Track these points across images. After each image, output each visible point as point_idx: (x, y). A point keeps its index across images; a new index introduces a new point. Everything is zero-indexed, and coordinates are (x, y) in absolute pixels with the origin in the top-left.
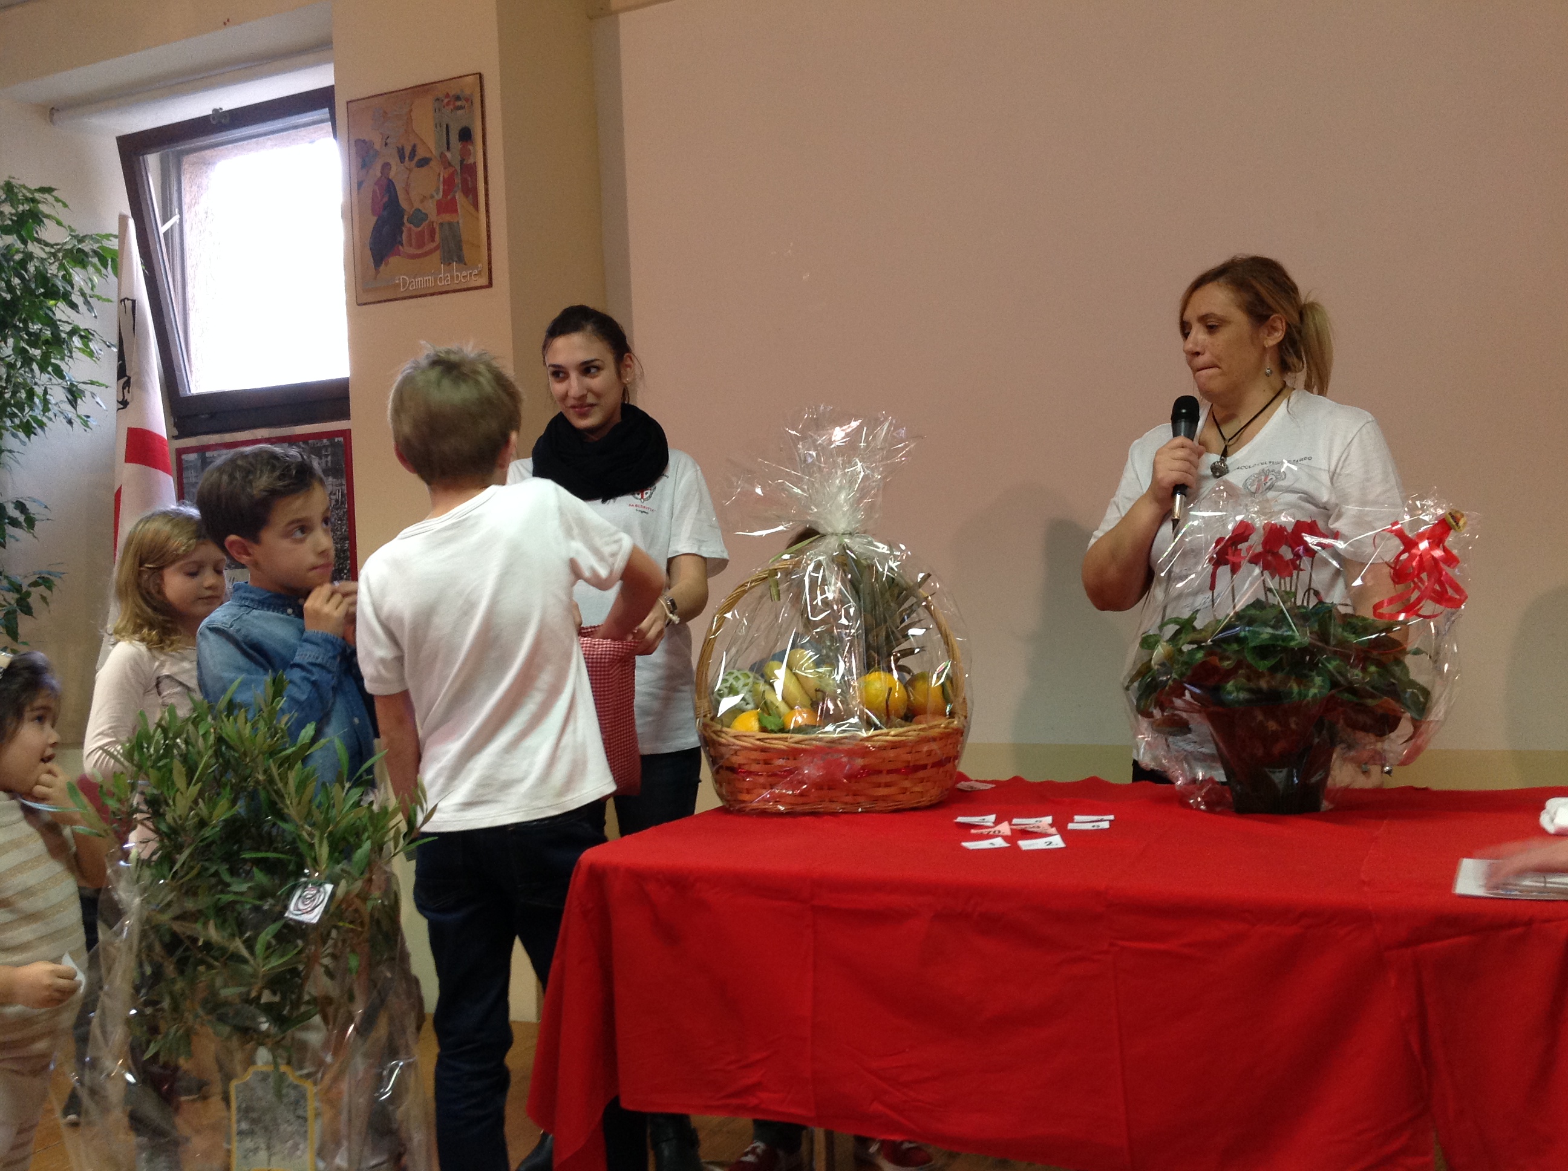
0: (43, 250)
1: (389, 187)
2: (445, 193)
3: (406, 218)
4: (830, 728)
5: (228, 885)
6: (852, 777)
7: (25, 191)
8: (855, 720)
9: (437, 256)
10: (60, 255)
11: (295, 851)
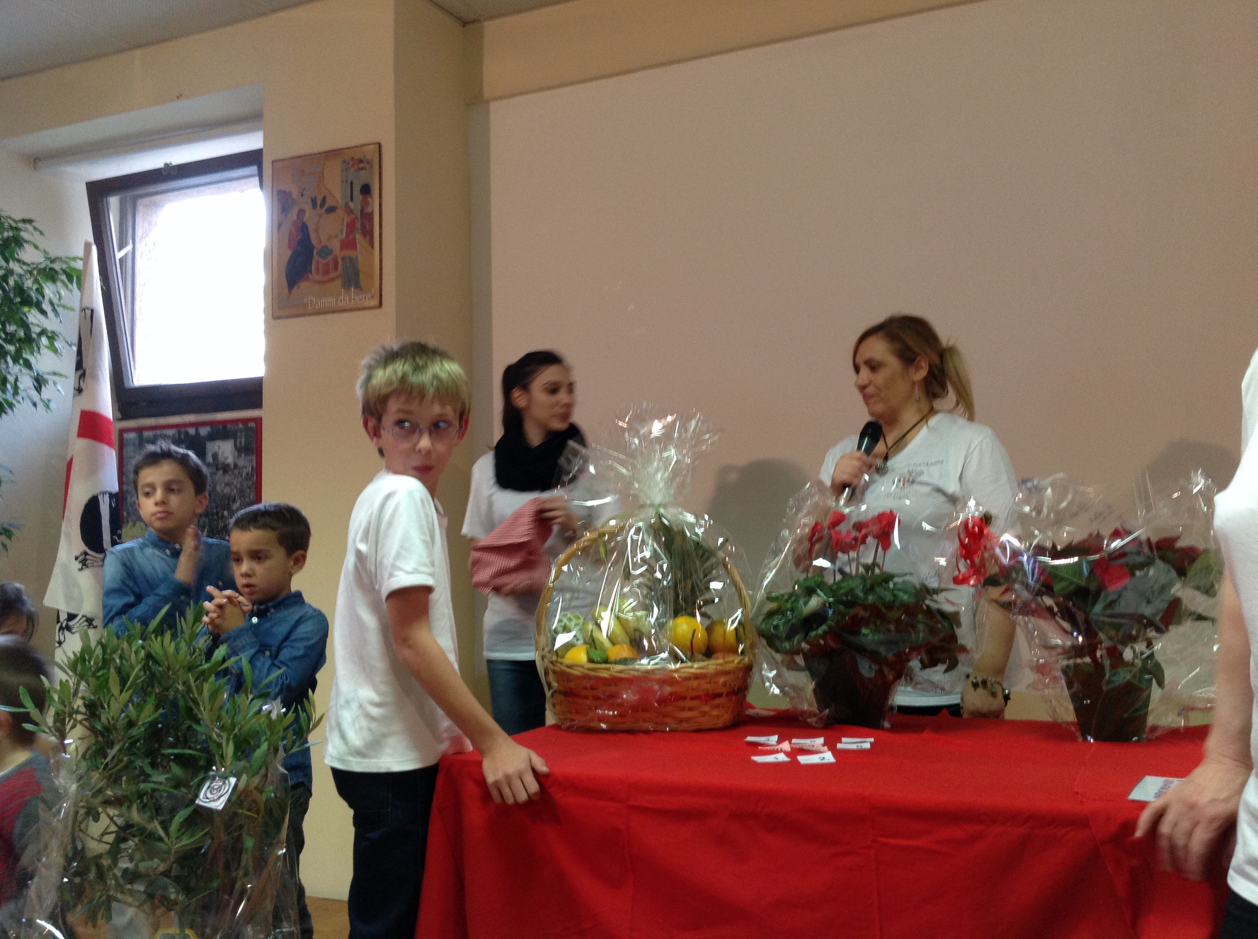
0: (22, 268)
1: (303, 229)
2: (347, 234)
3: (315, 252)
4: (645, 661)
5: (149, 776)
6: (662, 701)
7: (9, 221)
8: (665, 655)
9: (338, 283)
10: (35, 272)
11: (206, 750)
